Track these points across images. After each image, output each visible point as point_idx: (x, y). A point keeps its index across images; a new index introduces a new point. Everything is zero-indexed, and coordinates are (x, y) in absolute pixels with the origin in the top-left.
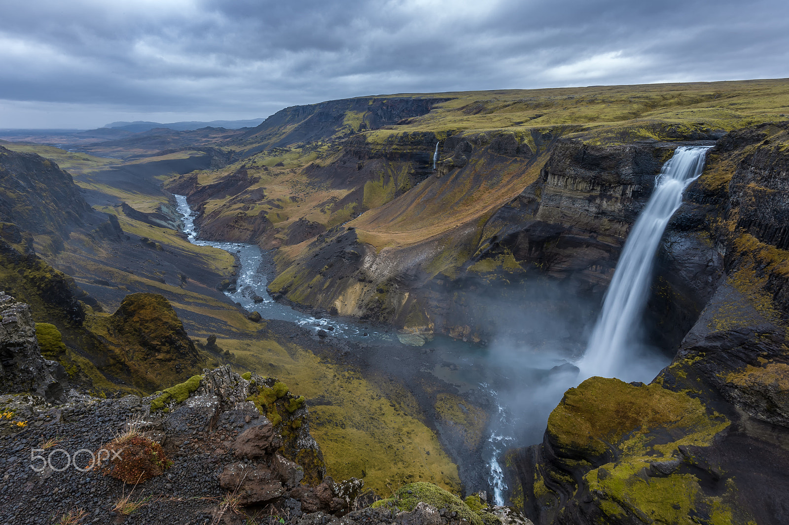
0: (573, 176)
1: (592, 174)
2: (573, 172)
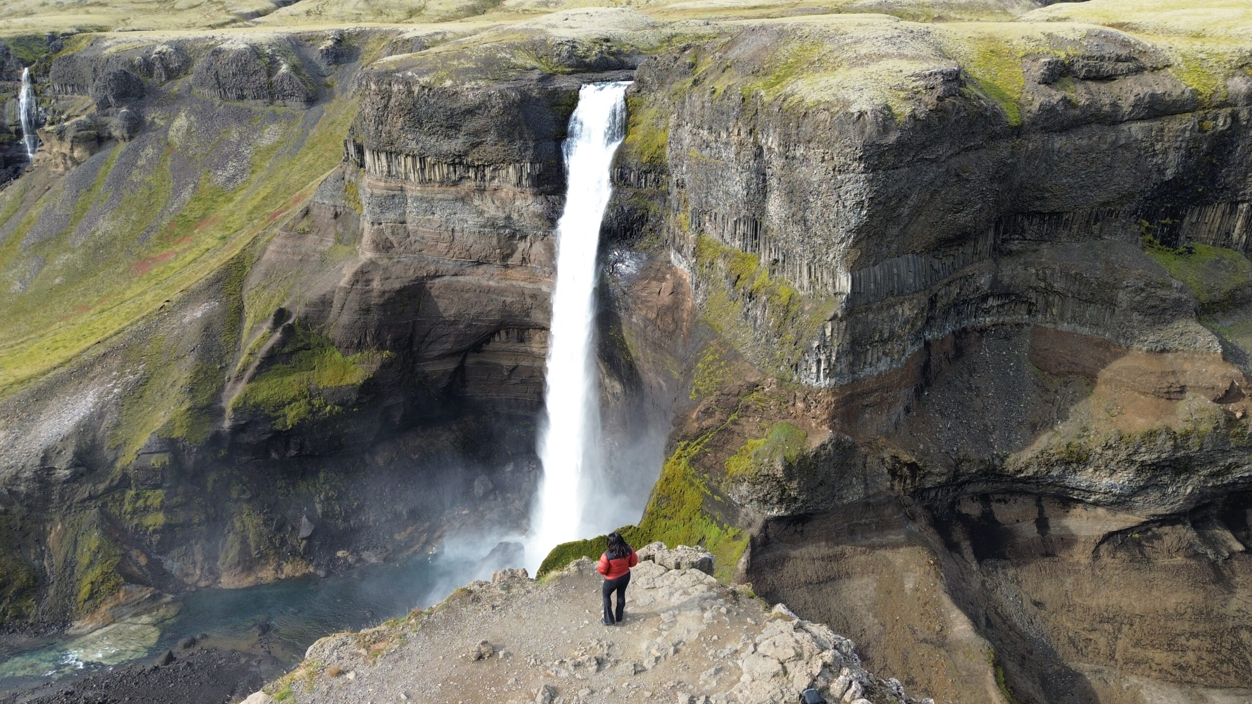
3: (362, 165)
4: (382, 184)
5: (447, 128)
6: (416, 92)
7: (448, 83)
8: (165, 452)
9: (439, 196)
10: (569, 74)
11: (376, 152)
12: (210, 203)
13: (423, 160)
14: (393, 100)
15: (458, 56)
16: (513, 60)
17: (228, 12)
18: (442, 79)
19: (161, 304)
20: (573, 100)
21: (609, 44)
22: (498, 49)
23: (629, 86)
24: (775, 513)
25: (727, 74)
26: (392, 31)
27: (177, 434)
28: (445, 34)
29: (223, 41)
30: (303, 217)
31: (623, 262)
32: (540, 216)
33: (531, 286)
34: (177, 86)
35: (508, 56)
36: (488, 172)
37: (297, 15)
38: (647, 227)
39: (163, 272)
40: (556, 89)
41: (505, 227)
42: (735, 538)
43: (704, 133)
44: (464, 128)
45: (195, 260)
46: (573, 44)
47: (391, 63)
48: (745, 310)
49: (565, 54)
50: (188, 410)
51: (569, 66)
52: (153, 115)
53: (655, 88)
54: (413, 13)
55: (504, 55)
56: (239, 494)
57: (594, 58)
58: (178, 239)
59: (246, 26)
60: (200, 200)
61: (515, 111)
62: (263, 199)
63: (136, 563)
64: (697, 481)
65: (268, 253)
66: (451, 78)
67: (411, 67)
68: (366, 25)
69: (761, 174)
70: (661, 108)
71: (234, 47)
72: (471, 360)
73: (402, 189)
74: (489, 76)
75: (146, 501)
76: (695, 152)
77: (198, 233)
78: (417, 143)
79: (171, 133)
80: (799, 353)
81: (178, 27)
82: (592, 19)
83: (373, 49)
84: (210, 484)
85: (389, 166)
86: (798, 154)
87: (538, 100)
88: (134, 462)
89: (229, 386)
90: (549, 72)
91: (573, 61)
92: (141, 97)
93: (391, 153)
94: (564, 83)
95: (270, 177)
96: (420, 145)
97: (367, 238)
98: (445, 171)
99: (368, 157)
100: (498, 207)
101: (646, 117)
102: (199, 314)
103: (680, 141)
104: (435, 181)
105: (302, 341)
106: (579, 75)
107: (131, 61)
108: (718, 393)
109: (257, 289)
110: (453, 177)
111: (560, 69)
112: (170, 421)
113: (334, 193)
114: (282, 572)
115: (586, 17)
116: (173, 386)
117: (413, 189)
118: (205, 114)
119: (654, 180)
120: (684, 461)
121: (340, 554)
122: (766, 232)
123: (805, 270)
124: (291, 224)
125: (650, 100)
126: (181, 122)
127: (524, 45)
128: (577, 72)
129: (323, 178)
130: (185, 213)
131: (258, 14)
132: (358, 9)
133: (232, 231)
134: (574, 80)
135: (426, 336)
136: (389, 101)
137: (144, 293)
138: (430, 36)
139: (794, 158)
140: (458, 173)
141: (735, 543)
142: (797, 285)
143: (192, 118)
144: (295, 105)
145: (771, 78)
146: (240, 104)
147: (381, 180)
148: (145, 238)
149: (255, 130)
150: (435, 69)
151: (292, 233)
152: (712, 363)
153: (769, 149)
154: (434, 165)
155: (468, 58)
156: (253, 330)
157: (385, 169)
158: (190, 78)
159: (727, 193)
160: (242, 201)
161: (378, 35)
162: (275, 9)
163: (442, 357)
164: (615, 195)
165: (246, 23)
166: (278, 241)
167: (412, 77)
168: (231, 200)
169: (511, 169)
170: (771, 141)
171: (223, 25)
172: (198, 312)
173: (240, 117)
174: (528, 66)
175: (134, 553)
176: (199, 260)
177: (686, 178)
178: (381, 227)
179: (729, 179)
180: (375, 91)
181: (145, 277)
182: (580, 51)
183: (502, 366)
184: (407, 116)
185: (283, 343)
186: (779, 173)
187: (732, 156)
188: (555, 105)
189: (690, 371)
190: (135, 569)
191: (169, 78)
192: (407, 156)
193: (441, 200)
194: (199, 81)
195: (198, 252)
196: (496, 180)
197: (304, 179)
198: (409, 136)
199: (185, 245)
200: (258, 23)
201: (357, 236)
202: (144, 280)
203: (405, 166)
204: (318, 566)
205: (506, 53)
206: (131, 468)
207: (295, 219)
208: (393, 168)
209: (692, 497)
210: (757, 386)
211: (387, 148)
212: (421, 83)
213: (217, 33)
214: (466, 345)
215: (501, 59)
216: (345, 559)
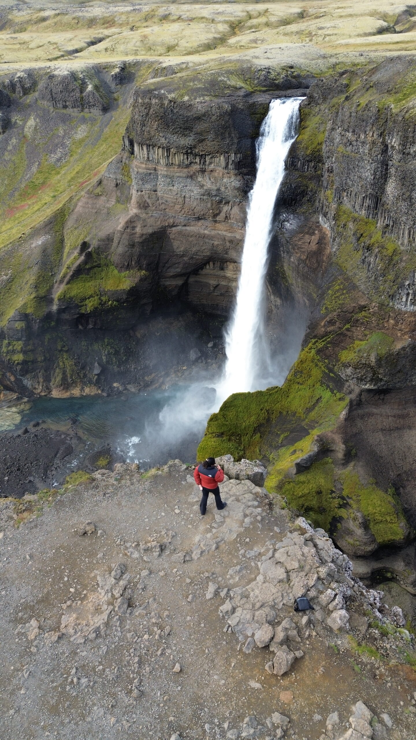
0: (164, 145)
1: (187, 141)
2: (163, 140)
3: (132, 153)
4: (144, 166)
5: (184, 129)
6: (166, 104)
7: (186, 98)
8: (22, 320)
9: (177, 174)
10: (264, 92)
11: (141, 144)
12: (47, 174)
13: (168, 150)
14: (152, 110)
15: (193, 80)
16: (228, 82)
17: (59, 50)
18: (182, 96)
19: (20, 236)
20: (266, 110)
21: (292, 70)
22: (219, 74)
23: (303, 100)
24: (367, 387)
25: (370, 92)
26: (156, 62)
27: (29, 311)
28: (188, 63)
29: (55, 69)
30: (98, 185)
31: (288, 221)
32: (238, 189)
33: (229, 235)
34: (29, 99)
35: (225, 79)
36: (208, 159)
37: (99, 51)
38: (306, 198)
39: (21, 216)
40: (254, 103)
41: (216, 196)
42: (340, 399)
43: (349, 135)
44: (194, 130)
45: (39, 210)
46: (268, 70)
47: (152, 84)
48: (363, 257)
49: (262, 78)
50: (34, 298)
51: (265, 86)
52: (16, 118)
53: (320, 101)
54: (170, 49)
55: (223, 78)
56: (61, 347)
57: (282, 80)
58: (30, 196)
59: (70, 59)
60: (42, 172)
61: (227, 118)
62: (77, 173)
63: (9, 380)
64: (320, 364)
65: (78, 207)
66: (188, 95)
67: (164, 87)
68: (140, 58)
69: (385, 165)
70: (322, 116)
71: (61, 73)
72: (192, 280)
73: (155, 169)
74: (212, 94)
75: (13, 347)
76: (341, 148)
77: (41, 193)
78: (165, 139)
79: (26, 130)
80: (395, 288)
81: (31, 60)
82: (283, 52)
83: (144, 75)
84: (46, 340)
85: (148, 154)
86: (412, 152)
87: (243, 110)
88: (7, 325)
89: (56, 286)
90: (251, 90)
91: (268, 82)
92: (9, 106)
93: (150, 145)
94: (260, 99)
95: (80, 159)
96: (167, 140)
97: (134, 200)
98: (182, 158)
99: (136, 148)
100: (212, 183)
101: (312, 123)
102: (40, 243)
103: (332, 141)
104: (175, 165)
105: (96, 262)
106: (271, 92)
107: (3, 83)
108: (339, 310)
109: (72, 229)
110: (186, 162)
111: (258, 88)
112: (25, 304)
113: (116, 171)
114: (84, 392)
115: (279, 51)
116: (26, 284)
117: (162, 170)
118: (45, 118)
119: (314, 166)
120: (313, 351)
121: (115, 385)
122: (383, 205)
123: (407, 232)
124: (91, 190)
125: (316, 111)
126: (31, 122)
127: (236, 71)
128: (270, 90)
129: (110, 160)
130: (34, 181)
131: (77, 51)
132: (136, 47)
133: (59, 192)
134: (267, 96)
135: (166, 263)
136: (149, 110)
137: (12, 228)
138: (178, 65)
139: (409, 154)
140: (189, 159)
141: (340, 402)
142: (400, 243)
143: (37, 120)
144: (96, 112)
145: (400, 96)
146: (64, 111)
147: (143, 163)
148: (12, 195)
149: (72, 129)
150: (178, 88)
151: (92, 195)
152: (338, 291)
153: (393, 147)
154: (175, 154)
155: (200, 80)
156: (69, 254)
157: (146, 156)
158: (36, 94)
159: (360, 177)
160: (65, 174)
161: (147, 64)
162: (87, 47)
163: (175, 276)
164: (286, 177)
165: (69, 57)
166: (84, 200)
167: (164, 94)
168: (58, 173)
169: (222, 158)
170: (394, 141)
171: (56, 59)
172: (39, 241)
173: (65, 119)
174: (238, 86)
175: (8, 374)
176: (41, 210)
177: (334, 166)
178: (142, 193)
179: (363, 167)
180: (141, 103)
181: (12, 218)
182: (273, 75)
183: (210, 284)
184: (160, 121)
185: (85, 262)
186: (397, 164)
187: (366, 151)
188: (253, 114)
189: (323, 295)
190: (8, 383)
191: (24, 94)
192: (159, 147)
193: (178, 177)
194: (41, 96)
195: (40, 205)
196: (213, 165)
197: (100, 161)
198: (161, 134)
199: (33, 200)
200: (76, 57)
201: (128, 199)
202: (12, 221)
203: (158, 154)
204: (103, 391)
205: (224, 77)
206: (5, 328)
207: (93, 186)
208: (150, 156)
209: (316, 373)
210: (366, 307)
211: (148, 142)
212: (169, 98)
213: (52, 64)
214: (189, 270)
215: (221, 81)
216: (118, 388)
